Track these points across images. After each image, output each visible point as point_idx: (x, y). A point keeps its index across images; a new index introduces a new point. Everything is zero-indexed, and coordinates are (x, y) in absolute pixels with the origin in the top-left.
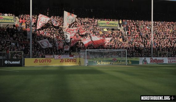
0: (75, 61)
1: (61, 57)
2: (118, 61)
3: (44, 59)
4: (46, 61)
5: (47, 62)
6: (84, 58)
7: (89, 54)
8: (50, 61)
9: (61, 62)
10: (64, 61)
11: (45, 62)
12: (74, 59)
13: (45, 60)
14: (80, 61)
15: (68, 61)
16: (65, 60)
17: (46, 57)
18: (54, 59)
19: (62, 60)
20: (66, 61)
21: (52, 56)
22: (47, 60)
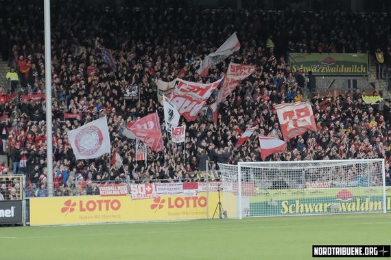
0: (202, 202)
1: (154, 192)
2: (358, 200)
3: (94, 198)
4: (104, 205)
5: (107, 209)
6: (236, 193)
7: (252, 176)
8: (116, 205)
9: (153, 207)
10: (166, 204)
11: (100, 209)
12: (199, 195)
13: (100, 202)
14: (220, 203)
15: (179, 203)
16: (170, 199)
17: (101, 193)
18: (129, 196)
19: (157, 200)
20: (173, 203)
21: (122, 189)
22: (107, 202)
